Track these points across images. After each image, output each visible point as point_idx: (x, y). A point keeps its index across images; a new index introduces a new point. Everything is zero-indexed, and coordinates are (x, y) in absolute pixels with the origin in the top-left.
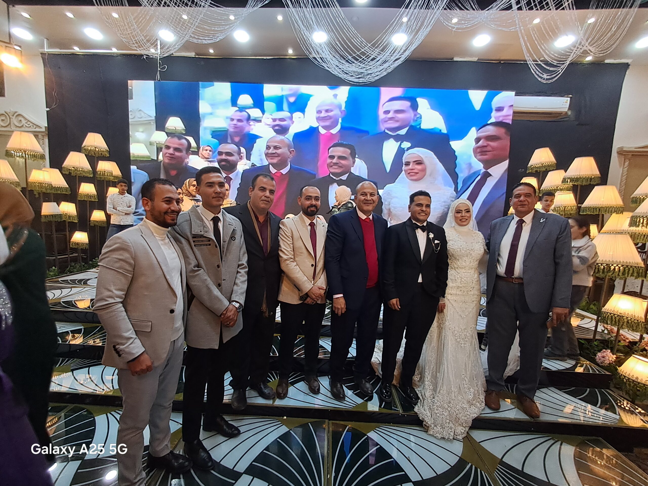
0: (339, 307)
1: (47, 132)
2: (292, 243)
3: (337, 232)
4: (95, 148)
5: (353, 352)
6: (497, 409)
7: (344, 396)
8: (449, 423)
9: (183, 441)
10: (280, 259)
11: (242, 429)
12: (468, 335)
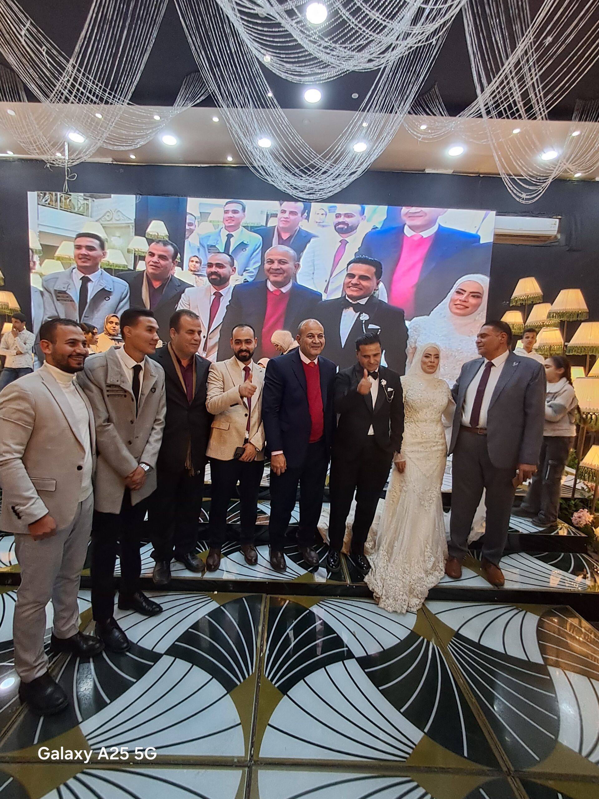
5: (296, 516)
7: (285, 566)
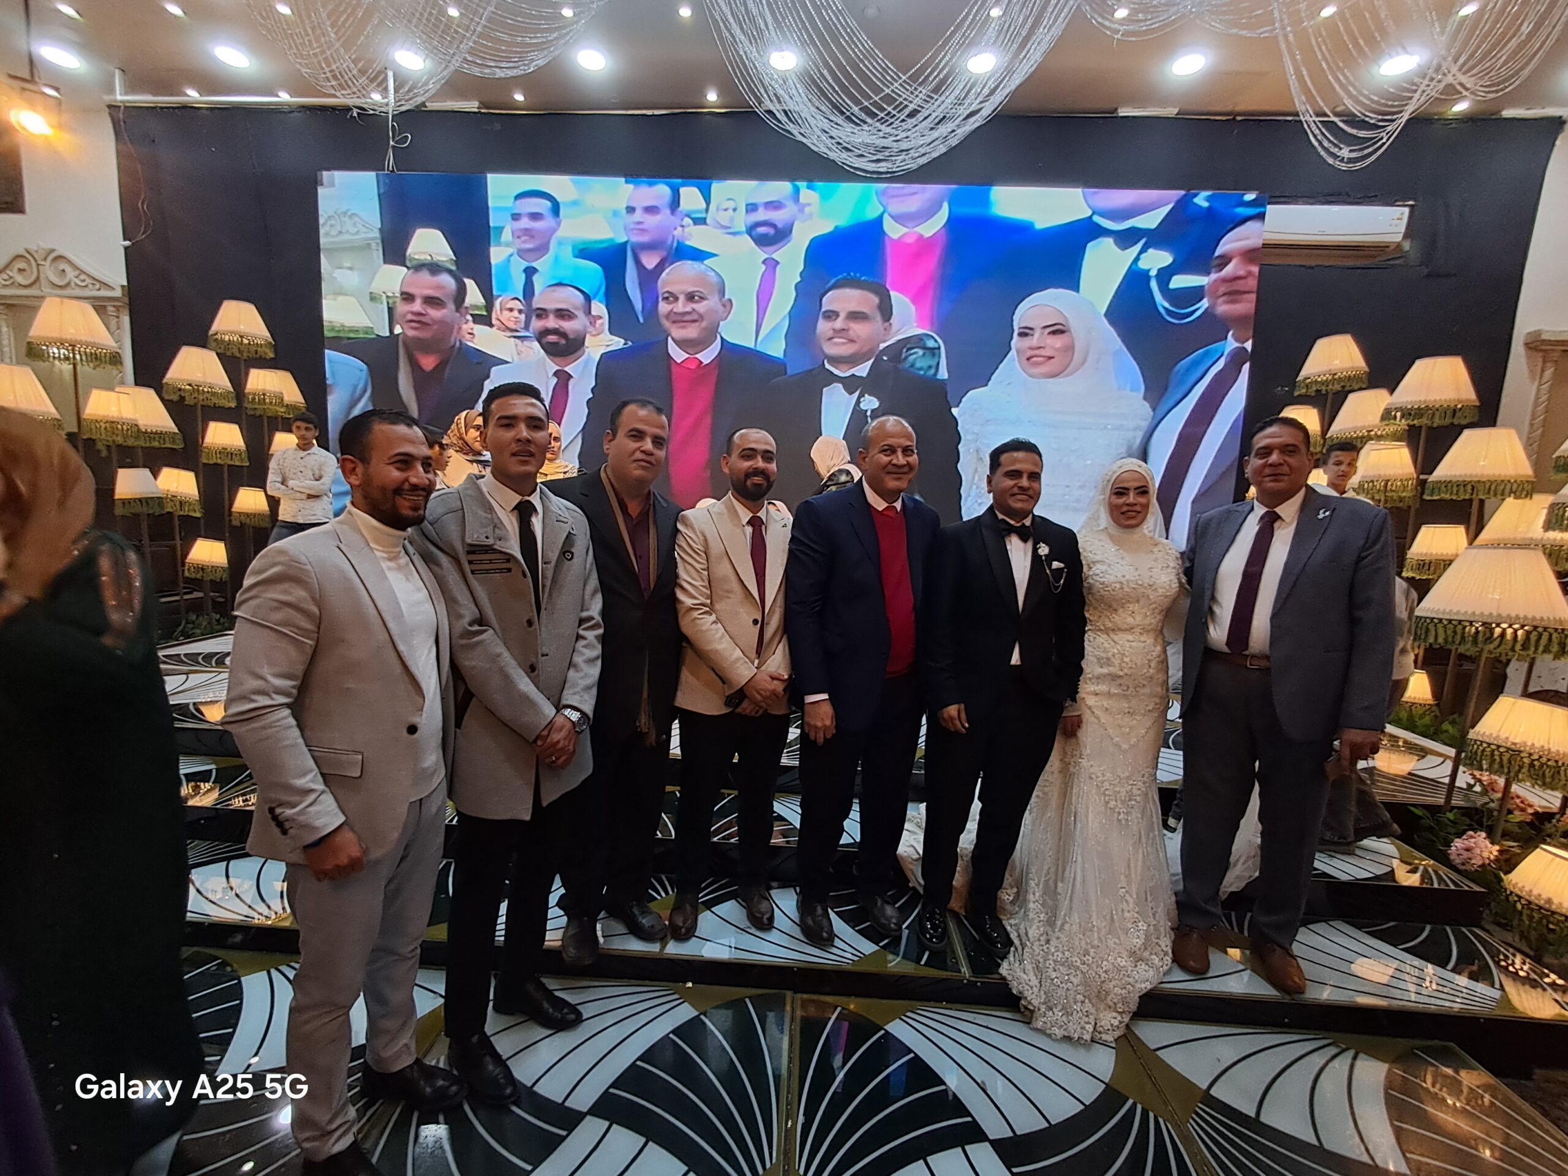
0: (819, 724)
1: (126, 300)
2: (705, 567)
3: (815, 543)
4: (241, 337)
5: (852, 829)
6: (1201, 971)
7: (832, 936)
8: (1083, 1002)
9: (447, 1035)
10: (679, 606)
11: (586, 1011)
12: (1136, 792)
